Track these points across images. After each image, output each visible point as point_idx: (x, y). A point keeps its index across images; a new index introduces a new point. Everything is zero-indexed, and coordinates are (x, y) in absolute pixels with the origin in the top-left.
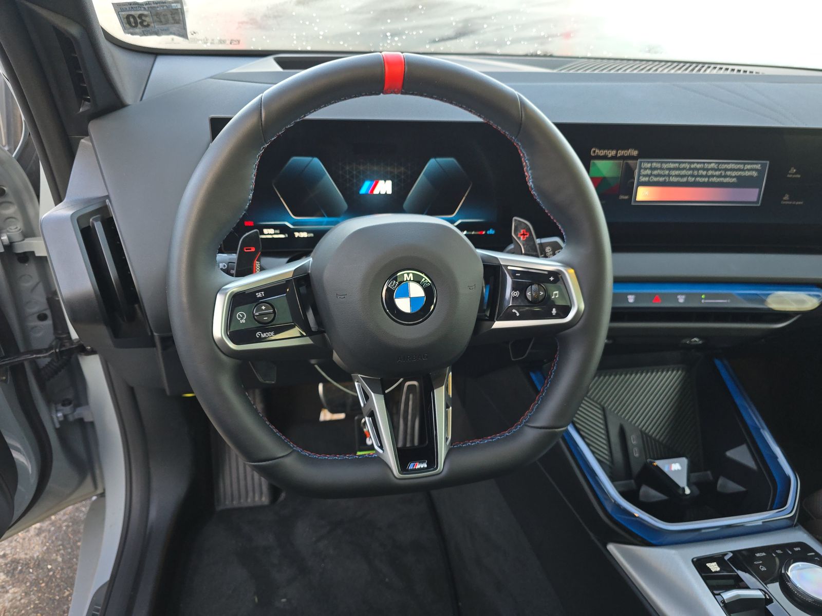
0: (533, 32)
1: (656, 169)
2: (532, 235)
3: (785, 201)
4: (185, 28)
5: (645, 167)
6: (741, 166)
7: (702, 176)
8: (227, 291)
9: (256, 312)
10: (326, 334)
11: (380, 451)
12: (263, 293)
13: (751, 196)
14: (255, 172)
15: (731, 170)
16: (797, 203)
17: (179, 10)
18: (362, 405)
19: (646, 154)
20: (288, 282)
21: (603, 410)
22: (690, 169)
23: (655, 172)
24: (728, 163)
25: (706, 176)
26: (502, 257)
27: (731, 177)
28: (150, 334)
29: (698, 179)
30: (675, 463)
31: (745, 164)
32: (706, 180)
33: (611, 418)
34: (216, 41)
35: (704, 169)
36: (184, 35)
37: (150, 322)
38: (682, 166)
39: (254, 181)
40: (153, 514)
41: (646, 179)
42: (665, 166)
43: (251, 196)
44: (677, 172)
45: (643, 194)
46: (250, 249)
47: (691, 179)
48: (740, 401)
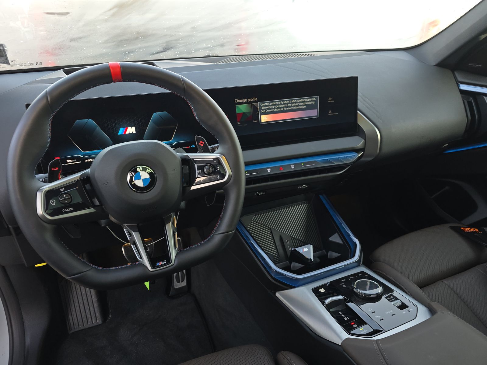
0: (204, 45)
1: (268, 106)
2: (206, 143)
3: (330, 113)
4: (7, 59)
5: (262, 106)
6: (307, 100)
7: (290, 107)
8: (43, 190)
9: (61, 199)
10: (103, 206)
11: (141, 260)
12: (63, 189)
13: (314, 113)
14: (50, 127)
15: (302, 102)
16: (336, 114)
17: (2, 50)
18: (129, 239)
19: (261, 99)
20: (77, 181)
21: (270, 229)
22: (284, 104)
23: (267, 107)
24: (301, 99)
25: (292, 106)
26: (191, 155)
27: (303, 105)
28: (7, 227)
29: (288, 108)
30: (305, 248)
31: (308, 98)
32: (292, 108)
33: (274, 233)
34: (27, 64)
35: (290, 103)
36: (7, 63)
37: (5, 219)
38: (280, 103)
39: (50, 132)
40: (28, 341)
41: (264, 111)
42: (272, 104)
43: (49, 140)
44: (278, 106)
45: (264, 119)
46: (56, 169)
47: (285, 109)
48: (332, 212)
